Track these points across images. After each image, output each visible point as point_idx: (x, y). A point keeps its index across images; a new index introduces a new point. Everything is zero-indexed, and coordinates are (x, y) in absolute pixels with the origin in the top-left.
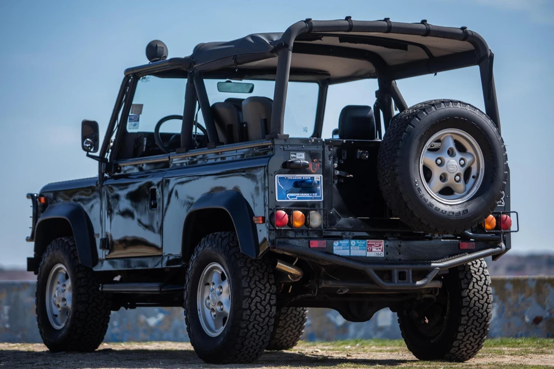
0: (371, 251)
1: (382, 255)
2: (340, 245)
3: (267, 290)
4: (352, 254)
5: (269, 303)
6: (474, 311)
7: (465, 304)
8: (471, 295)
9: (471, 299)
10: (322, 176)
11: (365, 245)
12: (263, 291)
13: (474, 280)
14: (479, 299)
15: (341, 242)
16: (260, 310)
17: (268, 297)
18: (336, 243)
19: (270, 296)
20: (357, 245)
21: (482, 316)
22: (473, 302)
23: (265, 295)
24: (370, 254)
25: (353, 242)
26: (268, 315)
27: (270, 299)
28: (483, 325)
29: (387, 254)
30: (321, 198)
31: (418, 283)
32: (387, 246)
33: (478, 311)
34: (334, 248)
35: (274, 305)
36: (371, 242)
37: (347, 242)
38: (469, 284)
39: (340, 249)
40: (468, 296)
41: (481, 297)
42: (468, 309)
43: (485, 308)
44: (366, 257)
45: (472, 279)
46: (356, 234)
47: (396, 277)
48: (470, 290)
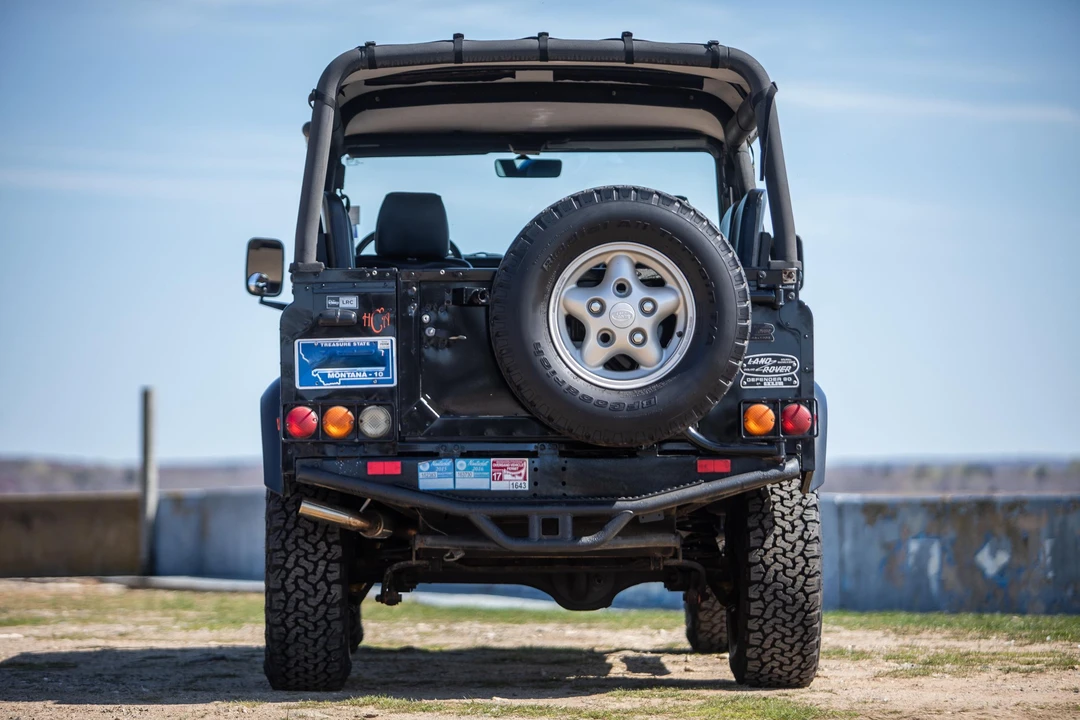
0: (501, 479)
1: (525, 486)
2: (432, 469)
3: (320, 554)
4: (458, 487)
5: (324, 578)
6: (776, 590)
7: (754, 577)
8: (768, 560)
9: (767, 568)
10: (394, 339)
11: (486, 469)
12: (310, 557)
13: (778, 531)
14: (785, 567)
15: (435, 463)
16: (306, 593)
17: (321, 568)
18: (424, 467)
19: (327, 566)
20: (469, 468)
21: (795, 600)
22: (771, 573)
23: (316, 564)
24: (497, 486)
25: (461, 463)
26: (324, 601)
27: (326, 571)
28: (799, 618)
29: (536, 484)
30: (392, 381)
31: (585, 540)
32: (536, 469)
33: (784, 591)
34: (420, 475)
35: (335, 582)
36: (500, 462)
37: (448, 463)
38: (764, 539)
39: (433, 476)
40: (762, 562)
41: (790, 564)
42: (762, 587)
43: (799, 584)
44: (489, 491)
45: (772, 529)
46: (469, 447)
47: (536, 529)
48: (766, 551)
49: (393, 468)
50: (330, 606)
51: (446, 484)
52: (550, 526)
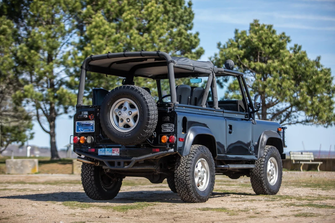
0: (114, 153)
1: (119, 154)
2: (101, 150)
3: (89, 169)
4: (106, 155)
5: (90, 175)
6: (179, 180)
7: (175, 176)
8: (178, 173)
9: (177, 174)
10: (94, 121)
11: (111, 150)
12: (88, 170)
13: (181, 165)
14: (181, 174)
15: (101, 149)
16: (87, 178)
17: (89, 173)
18: (99, 150)
19: (91, 172)
20: (108, 150)
21: (184, 182)
22: (178, 176)
23: (89, 172)
24: (113, 154)
25: (106, 149)
26: (90, 180)
27: (90, 173)
28: (185, 186)
29: (121, 154)
30: (93, 131)
31: (126, 167)
32: (121, 151)
33: (181, 180)
34: (99, 152)
35: (92, 176)
36: (114, 149)
37: (104, 149)
38: (177, 167)
39: (101, 152)
40: (177, 173)
41: (182, 173)
42: (177, 179)
43: (184, 178)
44: (112, 156)
45: (179, 165)
46: (108, 146)
47: (116, 164)
48: (178, 170)
49: (93, 150)
50: (92, 181)
51: (103, 154)
52: (119, 164)
